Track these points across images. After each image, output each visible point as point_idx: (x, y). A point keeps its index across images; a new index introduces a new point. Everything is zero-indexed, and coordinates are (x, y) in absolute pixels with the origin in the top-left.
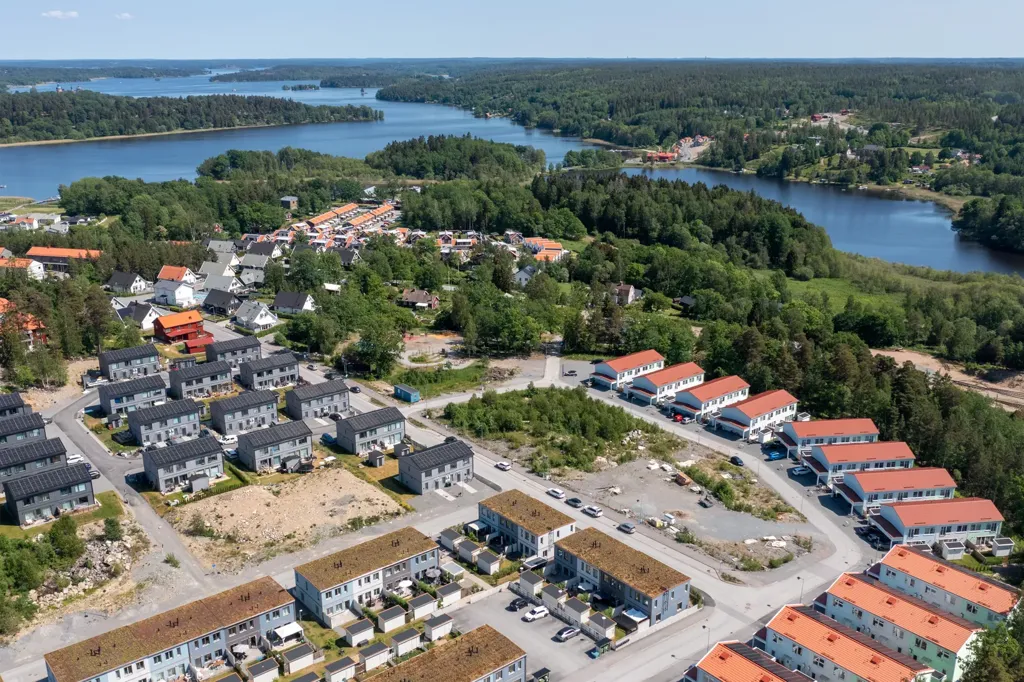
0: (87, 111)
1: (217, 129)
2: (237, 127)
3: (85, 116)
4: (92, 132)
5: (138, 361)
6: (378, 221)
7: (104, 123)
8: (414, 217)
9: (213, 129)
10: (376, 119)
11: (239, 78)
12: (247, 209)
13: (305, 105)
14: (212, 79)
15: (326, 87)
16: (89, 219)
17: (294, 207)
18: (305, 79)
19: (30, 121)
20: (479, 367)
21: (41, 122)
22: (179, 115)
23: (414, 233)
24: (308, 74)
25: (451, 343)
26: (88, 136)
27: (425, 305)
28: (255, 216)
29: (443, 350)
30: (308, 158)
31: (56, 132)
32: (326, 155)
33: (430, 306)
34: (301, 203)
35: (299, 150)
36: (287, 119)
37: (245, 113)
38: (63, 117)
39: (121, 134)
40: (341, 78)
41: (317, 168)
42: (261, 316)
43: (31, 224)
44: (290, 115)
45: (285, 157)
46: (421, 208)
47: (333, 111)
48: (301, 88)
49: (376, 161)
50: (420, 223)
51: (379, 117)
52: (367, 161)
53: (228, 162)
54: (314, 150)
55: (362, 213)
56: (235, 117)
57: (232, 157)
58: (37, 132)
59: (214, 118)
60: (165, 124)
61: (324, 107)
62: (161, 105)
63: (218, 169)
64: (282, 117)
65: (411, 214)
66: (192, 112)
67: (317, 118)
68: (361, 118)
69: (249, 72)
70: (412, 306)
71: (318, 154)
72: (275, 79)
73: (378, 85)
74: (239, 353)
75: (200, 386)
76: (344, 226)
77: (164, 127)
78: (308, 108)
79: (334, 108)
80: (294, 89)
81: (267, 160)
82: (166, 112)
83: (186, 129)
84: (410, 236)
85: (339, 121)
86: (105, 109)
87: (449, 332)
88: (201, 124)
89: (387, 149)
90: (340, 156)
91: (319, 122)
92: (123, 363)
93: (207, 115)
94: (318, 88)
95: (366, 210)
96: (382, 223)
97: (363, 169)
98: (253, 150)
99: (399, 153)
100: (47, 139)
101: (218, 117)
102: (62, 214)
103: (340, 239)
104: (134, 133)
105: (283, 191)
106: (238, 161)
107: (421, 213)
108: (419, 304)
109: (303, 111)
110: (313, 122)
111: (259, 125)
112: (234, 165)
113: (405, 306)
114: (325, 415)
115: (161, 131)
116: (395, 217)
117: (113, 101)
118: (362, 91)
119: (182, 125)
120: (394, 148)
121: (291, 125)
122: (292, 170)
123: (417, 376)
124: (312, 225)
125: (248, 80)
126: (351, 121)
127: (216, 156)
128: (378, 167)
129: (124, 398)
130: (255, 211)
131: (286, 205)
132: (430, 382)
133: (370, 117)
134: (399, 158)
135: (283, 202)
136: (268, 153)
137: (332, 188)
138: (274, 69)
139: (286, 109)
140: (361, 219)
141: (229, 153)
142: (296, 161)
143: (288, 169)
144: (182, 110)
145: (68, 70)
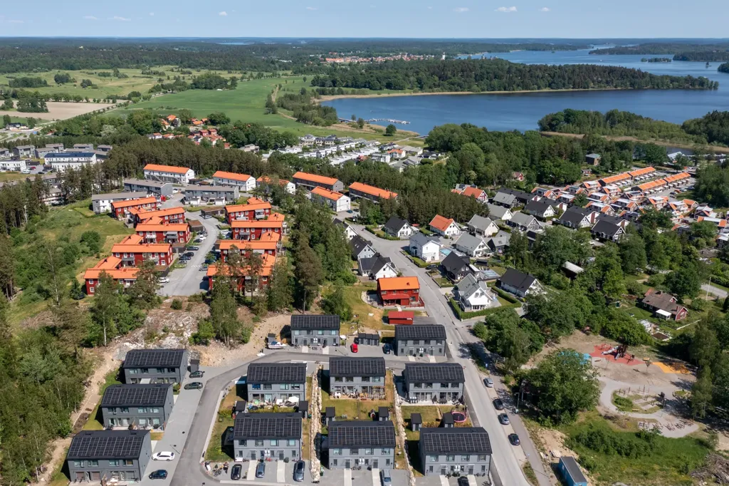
0: (488, 73)
1: (574, 90)
2: (590, 89)
3: (485, 76)
4: (486, 87)
5: (320, 332)
6: (669, 187)
7: (495, 82)
8: (705, 190)
9: (572, 90)
10: (710, 88)
11: (611, 52)
12: (549, 163)
13: (650, 74)
14: (591, 53)
15: (678, 60)
16: (440, 155)
17: (596, 163)
18: (664, 53)
19: (450, 78)
20: (701, 443)
21: (456, 79)
22: (549, 79)
23: (699, 208)
24: (666, 50)
25: (677, 384)
26: (483, 90)
27: (667, 314)
28: (554, 170)
29: (662, 395)
30: (630, 121)
31: (464, 86)
32: (647, 118)
33: (673, 316)
34: (602, 162)
35: (624, 113)
36: (632, 85)
37: (600, 79)
38: (471, 77)
39: (505, 90)
40: (692, 53)
41: (637, 129)
42: (477, 294)
43: (400, 154)
44: (634, 82)
45: (612, 118)
46: (717, 183)
47: (673, 80)
48: (656, 60)
49: (692, 127)
50: (710, 197)
51: (715, 86)
52: (683, 127)
53: (563, 118)
54: (637, 114)
55: (659, 177)
56: (590, 82)
57: (567, 115)
58: (453, 86)
59: (574, 82)
60: (536, 84)
61: (667, 77)
62: (538, 71)
63: (554, 123)
64: (628, 83)
65: (703, 187)
66: (559, 77)
67: (658, 85)
68: (697, 87)
69: (621, 48)
70: (652, 310)
71: (640, 117)
72: (639, 53)
73: (724, 60)
74: (422, 342)
75: (350, 384)
76: (632, 190)
77: (536, 86)
78: (651, 77)
79: (675, 78)
80: (650, 61)
81: (594, 119)
82: (541, 76)
83: (552, 88)
84: (694, 210)
85: (677, 88)
86: (500, 72)
87: (683, 364)
88: (564, 85)
89: (706, 117)
90: (660, 120)
91: (658, 88)
92: (305, 332)
93: (570, 78)
94: (670, 61)
95: (662, 174)
96: (672, 190)
97: (678, 133)
98: (586, 110)
99: (717, 122)
100: (456, 91)
101: (577, 81)
102: (425, 149)
103: (622, 203)
104: (514, 90)
105: (591, 150)
106: (571, 118)
107: (715, 187)
108: (660, 312)
109: (647, 79)
110: (654, 88)
111: (608, 88)
112: (568, 121)
113: (644, 308)
114: (455, 475)
115: (532, 89)
116: (689, 185)
117: (508, 66)
118: (707, 64)
119: (550, 86)
120: (713, 117)
121: (634, 89)
122: (614, 129)
123: (603, 441)
124: (603, 184)
125: (617, 54)
126: (688, 89)
127: (555, 113)
128: (693, 132)
129: (262, 386)
130: (556, 166)
131: (591, 161)
132: (620, 453)
133: (705, 87)
134: (715, 127)
135: (588, 158)
136: (597, 114)
137: (638, 150)
138: (641, 45)
139: (633, 77)
140: (651, 184)
141: (565, 111)
142: (619, 122)
143: (612, 127)
144: (552, 75)
145: (498, 45)
